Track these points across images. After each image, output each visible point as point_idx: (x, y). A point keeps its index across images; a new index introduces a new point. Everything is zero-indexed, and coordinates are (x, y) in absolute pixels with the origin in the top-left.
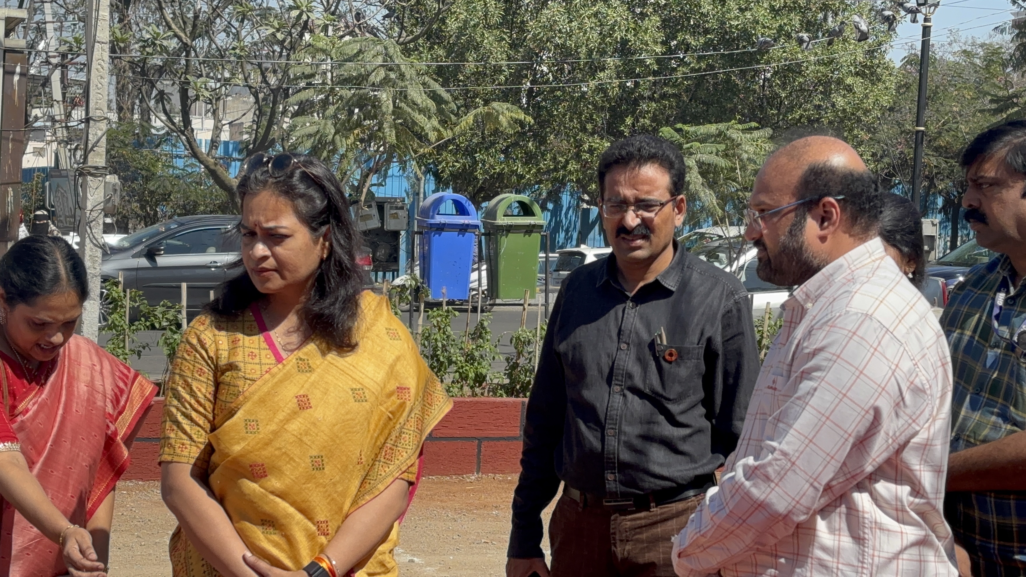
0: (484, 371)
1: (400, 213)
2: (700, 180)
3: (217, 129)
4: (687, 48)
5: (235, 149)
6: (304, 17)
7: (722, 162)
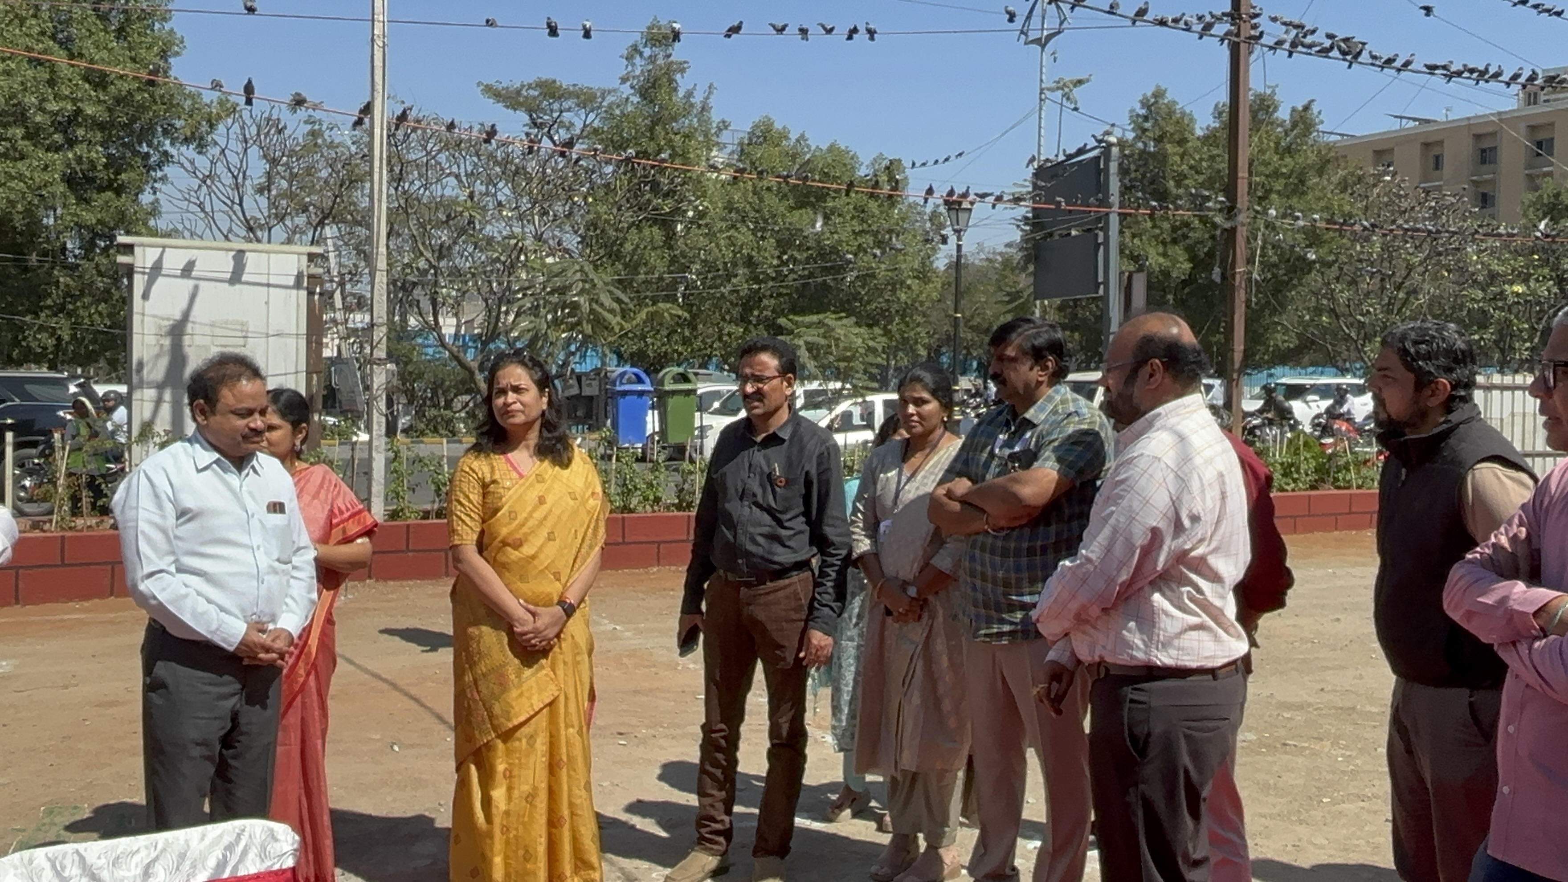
0: (659, 494)
1: (594, 383)
2: (807, 354)
3: (458, 326)
4: (795, 261)
5: (470, 340)
6: (520, 244)
7: (823, 342)
